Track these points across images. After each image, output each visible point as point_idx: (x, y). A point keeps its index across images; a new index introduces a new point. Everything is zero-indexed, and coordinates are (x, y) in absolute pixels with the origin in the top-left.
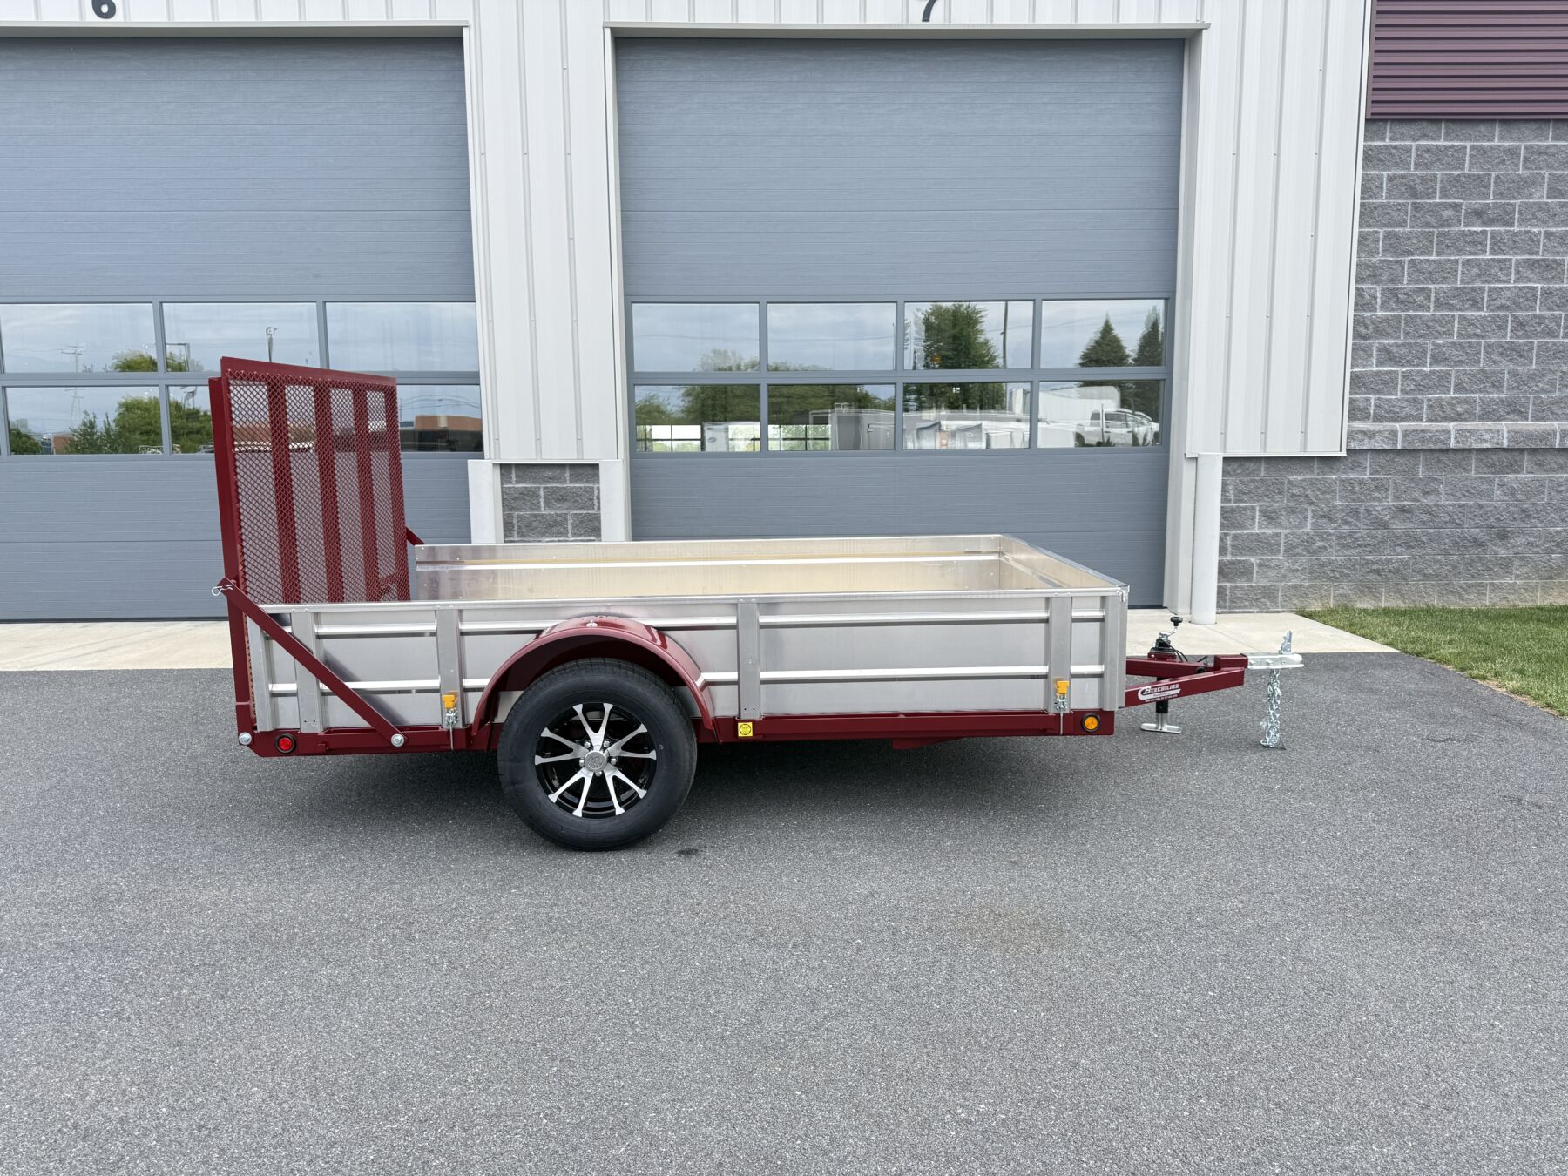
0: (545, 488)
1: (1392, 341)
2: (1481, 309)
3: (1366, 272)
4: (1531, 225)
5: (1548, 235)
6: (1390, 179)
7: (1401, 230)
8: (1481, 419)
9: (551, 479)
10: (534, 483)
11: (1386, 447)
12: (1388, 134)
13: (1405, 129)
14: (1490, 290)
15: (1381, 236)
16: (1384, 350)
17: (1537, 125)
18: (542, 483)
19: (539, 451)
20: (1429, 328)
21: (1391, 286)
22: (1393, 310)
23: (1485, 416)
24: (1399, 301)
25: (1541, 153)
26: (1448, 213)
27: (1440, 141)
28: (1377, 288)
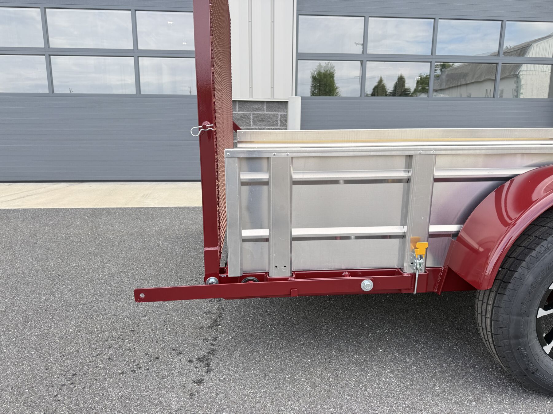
0: (253, 114)
9: (257, 109)
10: (248, 111)
18: (252, 112)
19: (251, 95)
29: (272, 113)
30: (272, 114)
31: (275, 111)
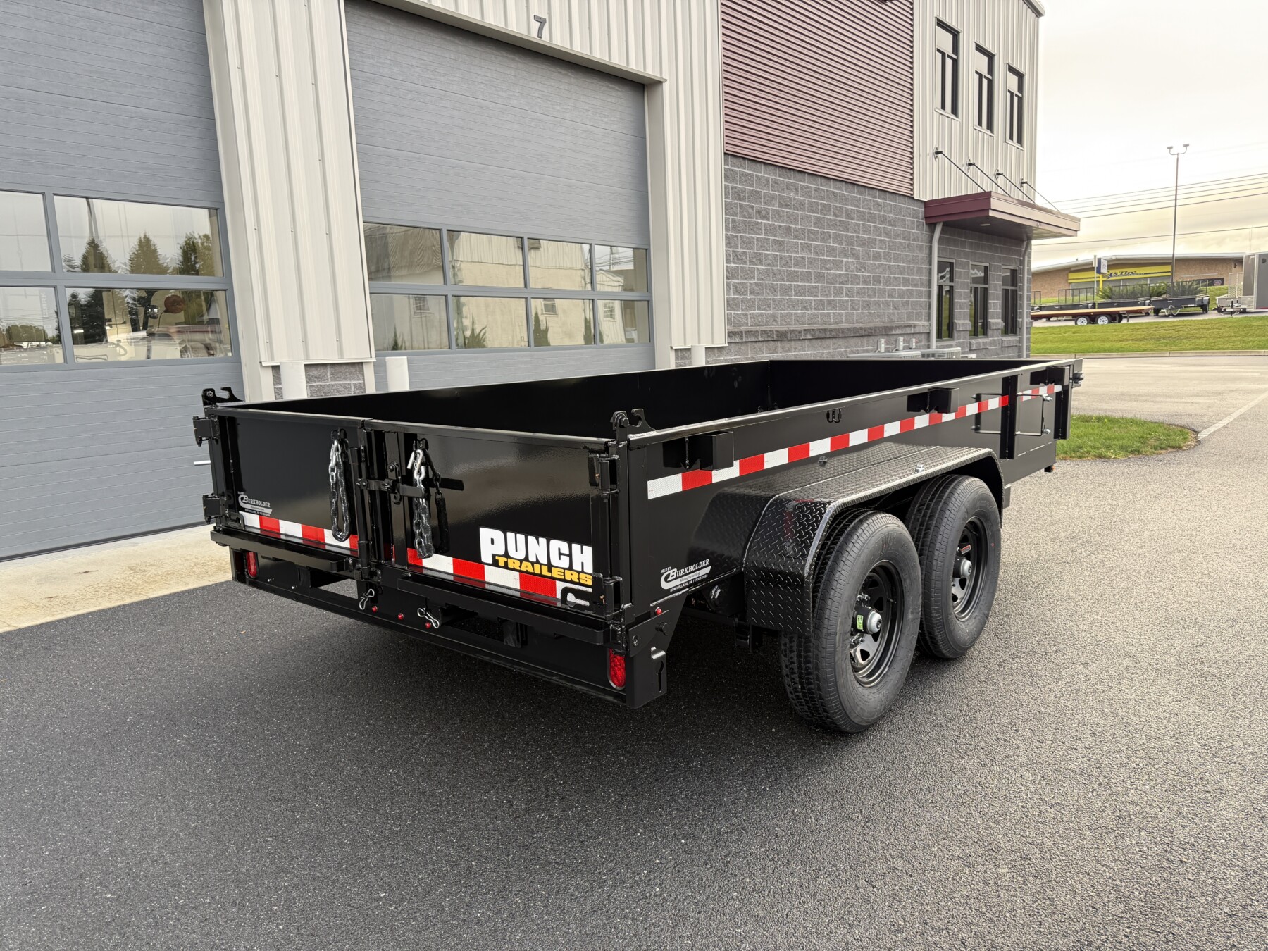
0: (311, 386)
1: (735, 281)
2: (762, 265)
3: (729, 241)
4: (775, 221)
5: (780, 226)
6: (732, 188)
7: (736, 218)
8: (766, 325)
9: (316, 378)
11: (740, 341)
12: (730, 163)
13: (735, 160)
14: (766, 254)
15: (730, 220)
16: (735, 286)
17: (772, 168)
19: (305, 352)
20: (748, 274)
21: (735, 250)
22: (736, 263)
24: (738, 259)
25: (776, 183)
26: (750, 211)
27: (746, 169)
28: (731, 250)
29: (341, 382)
30: (340, 385)
31: (345, 379)
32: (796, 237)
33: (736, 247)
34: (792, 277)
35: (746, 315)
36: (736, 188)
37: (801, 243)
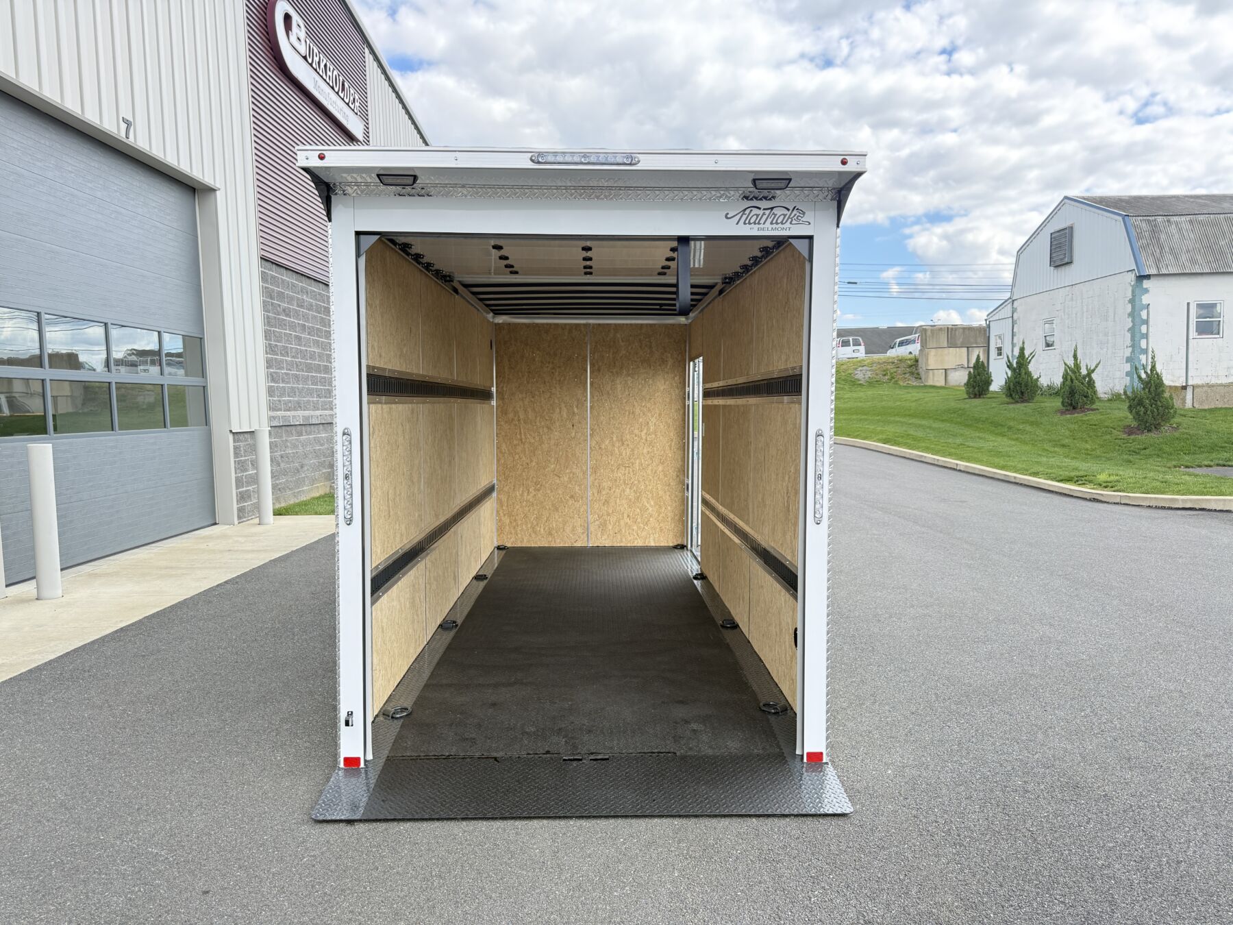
1: (272, 370)
2: (288, 357)
3: (267, 335)
4: (295, 319)
5: (299, 324)
6: (266, 288)
7: (270, 314)
8: (295, 410)
11: (278, 424)
12: (263, 266)
13: (267, 264)
14: (291, 348)
16: (272, 375)
17: (291, 272)
20: (279, 363)
21: (271, 343)
22: (272, 355)
23: (295, 409)
24: (272, 351)
25: (294, 286)
26: (278, 309)
27: (274, 272)
28: (267, 342)
32: (309, 334)
33: (270, 340)
34: (309, 368)
35: (280, 401)
36: (268, 288)
37: (313, 340)
